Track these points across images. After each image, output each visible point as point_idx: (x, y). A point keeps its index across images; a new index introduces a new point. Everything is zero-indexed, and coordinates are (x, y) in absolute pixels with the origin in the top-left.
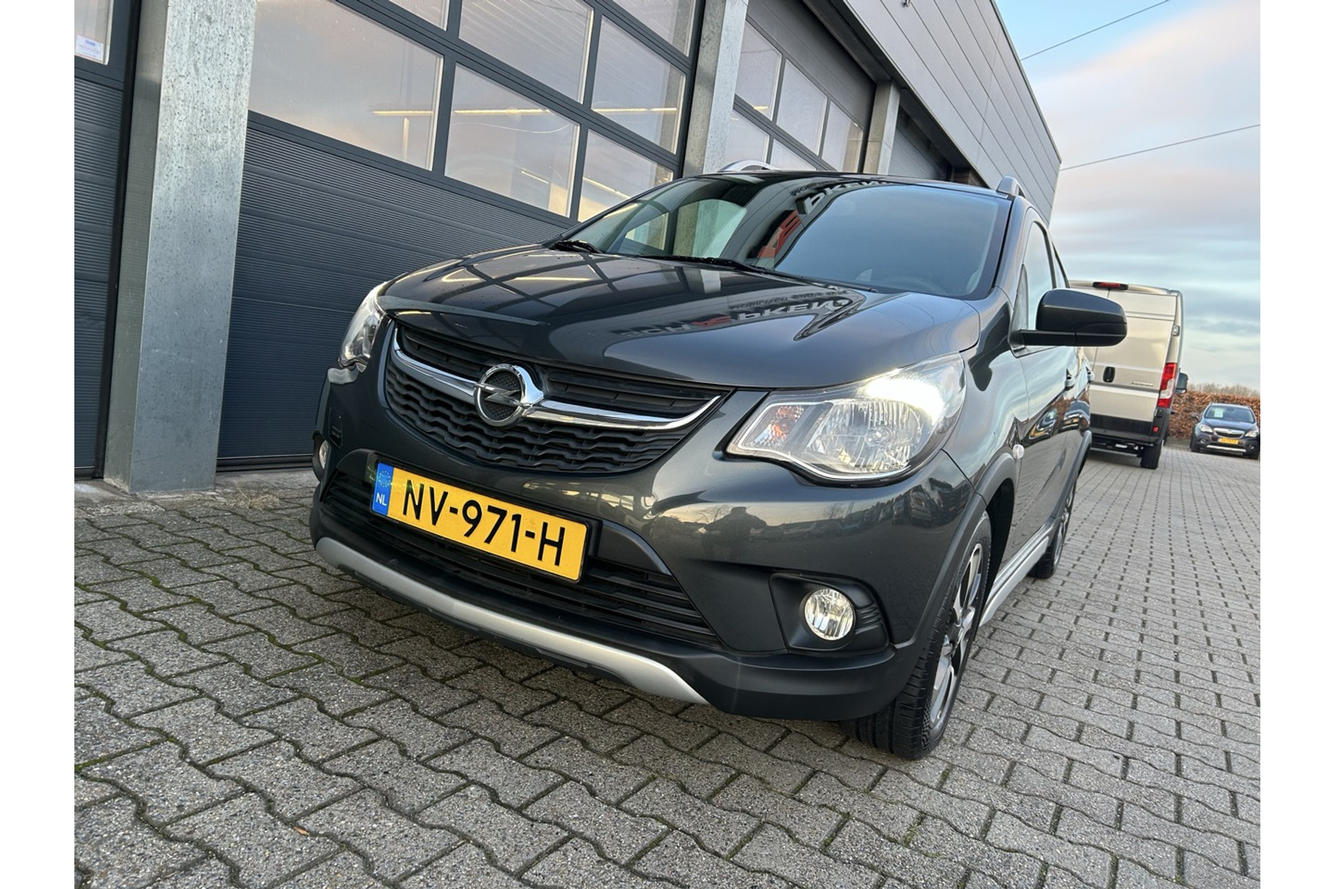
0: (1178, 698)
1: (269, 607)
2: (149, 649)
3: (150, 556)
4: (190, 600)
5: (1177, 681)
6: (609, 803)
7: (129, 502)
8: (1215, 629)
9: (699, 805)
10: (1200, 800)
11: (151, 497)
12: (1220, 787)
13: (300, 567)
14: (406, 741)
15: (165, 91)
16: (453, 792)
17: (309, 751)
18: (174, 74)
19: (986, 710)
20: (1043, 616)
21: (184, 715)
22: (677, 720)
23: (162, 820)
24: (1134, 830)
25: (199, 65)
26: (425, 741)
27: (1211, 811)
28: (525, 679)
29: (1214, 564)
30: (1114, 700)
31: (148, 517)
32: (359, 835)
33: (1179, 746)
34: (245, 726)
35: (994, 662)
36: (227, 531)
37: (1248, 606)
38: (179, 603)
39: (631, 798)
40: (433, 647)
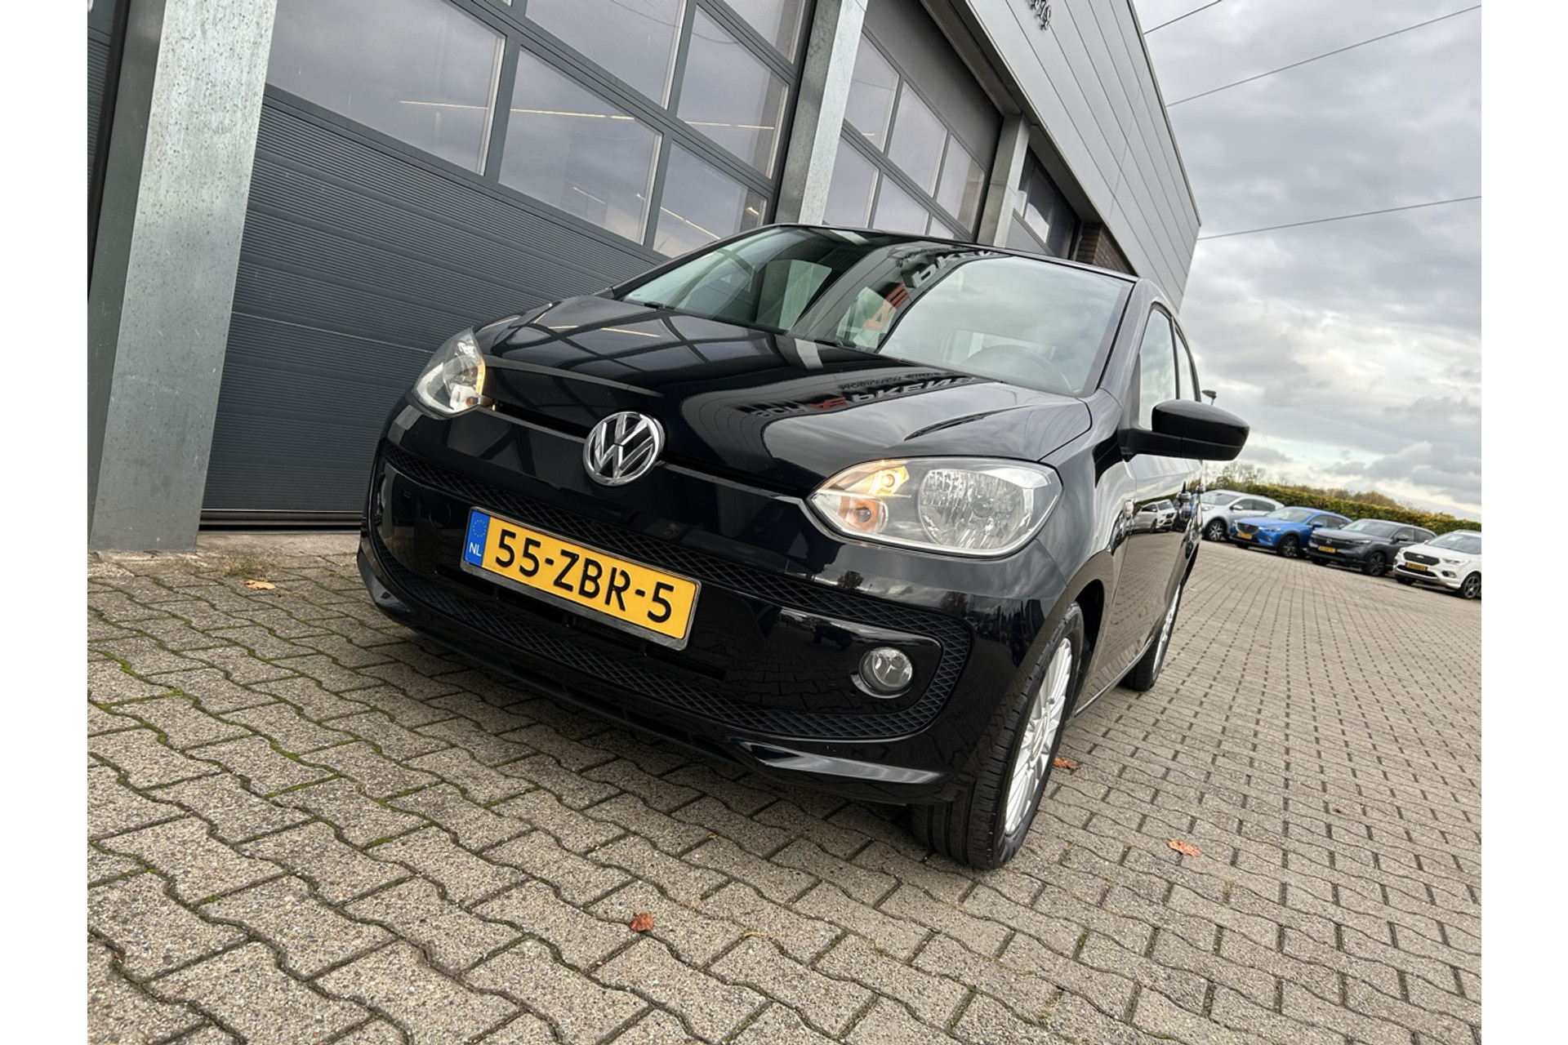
0: (1332, 854)
1: (270, 704)
2: (120, 751)
3: (117, 633)
4: (170, 692)
5: (1330, 836)
6: (695, 967)
8: (1365, 775)
9: (801, 972)
10: (1367, 980)
11: (116, 557)
12: (1386, 964)
13: (305, 655)
14: (445, 881)
15: (164, 55)
16: (505, 948)
17: (324, 890)
18: (176, 35)
19: (1121, 863)
20: (1177, 752)
21: (168, 839)
22: (769, 865)
23: (144, 975)
24: (1298, 1015)
25: (207, 26)
26: (469, 882)
27: (1379, 994)
29: (1357, 699)
30: (1262, 856)
31: (114, 583)
32: (393, 1000)
33: (1338, 915)
34: (244, 855)
35: (1126, 806)
36: (213, 606)
37: (1398, 750)
38: (156, 694)
39: (720, 961)
40: (475, 763)
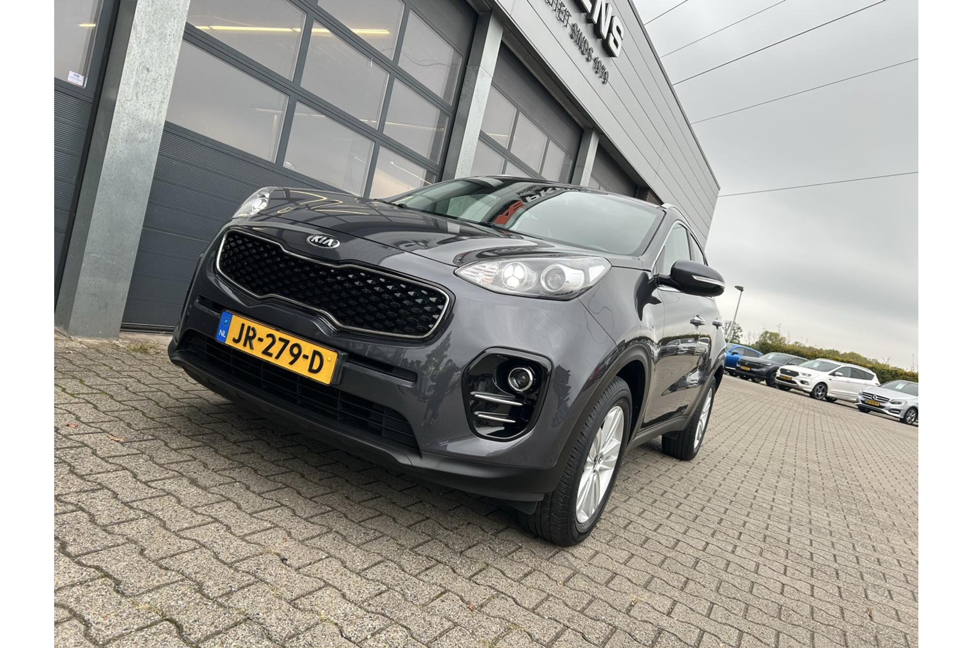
0: (656, 501)
1: (144, 400)
2: (77, 410)
4: (100, 392)
6: (306, 498)
7: (67, 341)
8: (711, 478)
9: (353, 504)
10: (627, 538)
11: (80, 340)
12: (643, 535)
13: (164, 384)
15: (118, 106)
18: (124, 99)
25: (139, 95)
28: (280, 448)
31: (78, 350)
36: (123, 362)
